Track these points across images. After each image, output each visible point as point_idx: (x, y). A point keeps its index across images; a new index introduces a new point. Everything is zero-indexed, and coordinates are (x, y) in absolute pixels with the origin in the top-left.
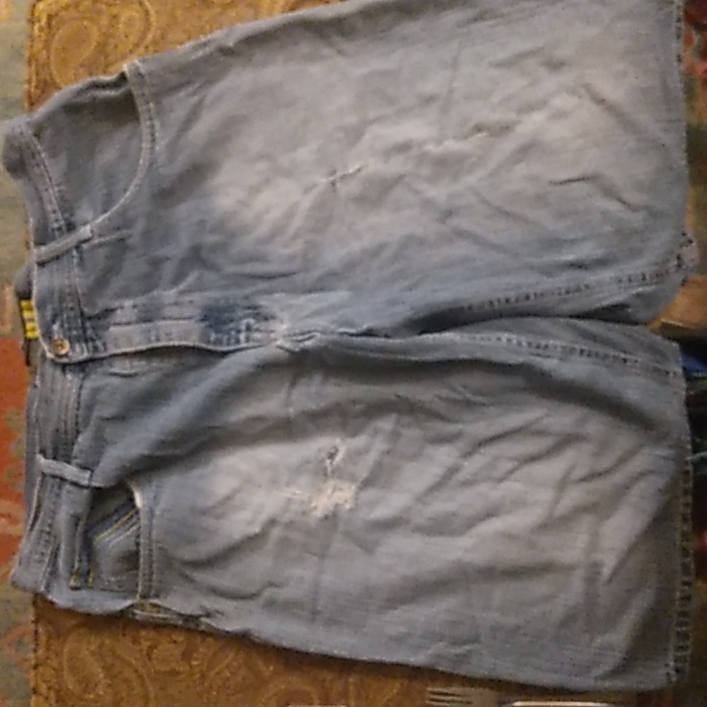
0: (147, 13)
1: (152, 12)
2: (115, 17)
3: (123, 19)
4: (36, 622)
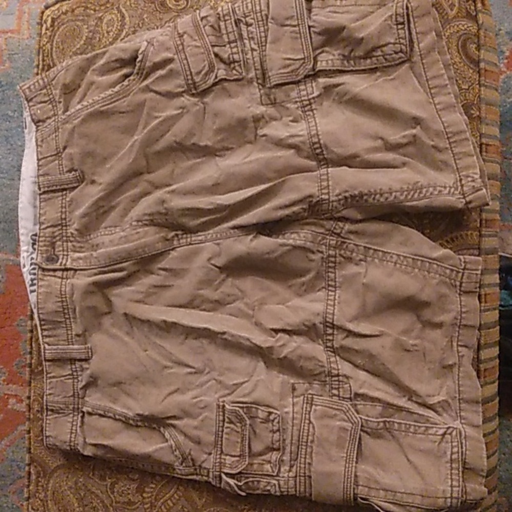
0: (123, 17)
1: (126, 15)
2: (100, 19)
3: (105, 21)
4: (29, 465)
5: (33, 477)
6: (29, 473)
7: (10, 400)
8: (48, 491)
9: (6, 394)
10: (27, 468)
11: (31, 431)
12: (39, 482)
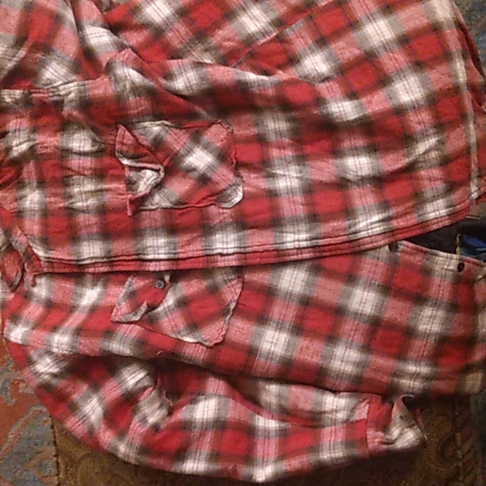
4: (56, 456)
5: (62, 466)
6: (58, 463)
7: (20, 385)
8: (77, 478)
9: (15, 380)
10: (55, 459)
11: (55, 427)
12: (68, 471)
